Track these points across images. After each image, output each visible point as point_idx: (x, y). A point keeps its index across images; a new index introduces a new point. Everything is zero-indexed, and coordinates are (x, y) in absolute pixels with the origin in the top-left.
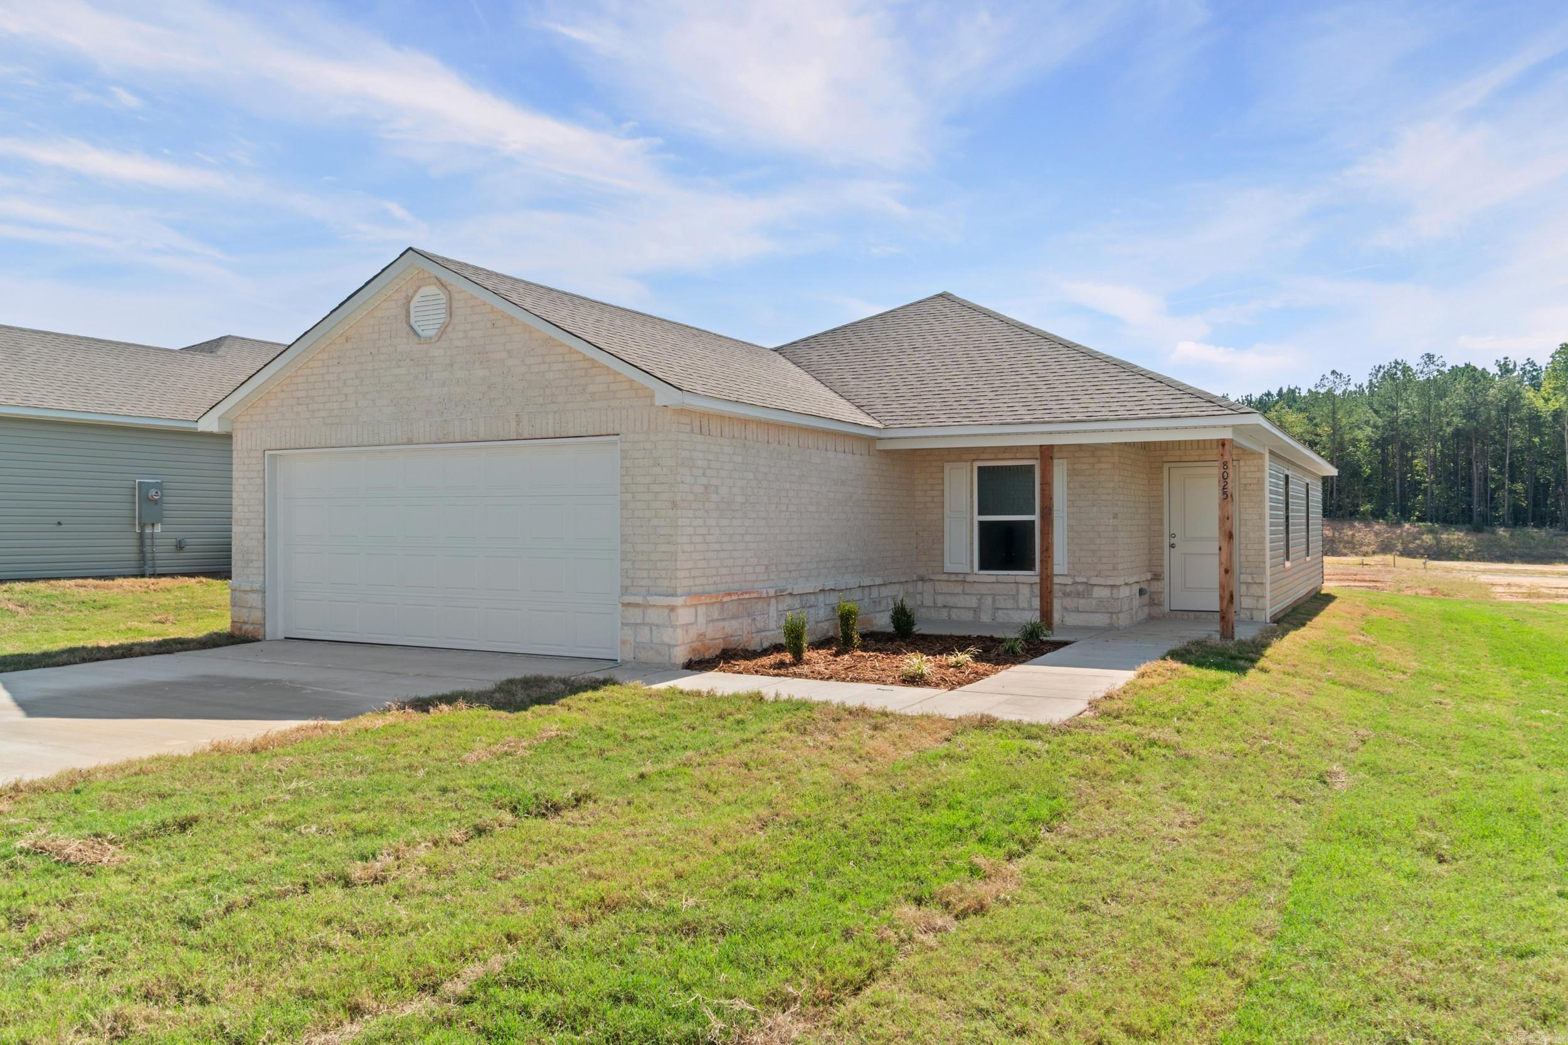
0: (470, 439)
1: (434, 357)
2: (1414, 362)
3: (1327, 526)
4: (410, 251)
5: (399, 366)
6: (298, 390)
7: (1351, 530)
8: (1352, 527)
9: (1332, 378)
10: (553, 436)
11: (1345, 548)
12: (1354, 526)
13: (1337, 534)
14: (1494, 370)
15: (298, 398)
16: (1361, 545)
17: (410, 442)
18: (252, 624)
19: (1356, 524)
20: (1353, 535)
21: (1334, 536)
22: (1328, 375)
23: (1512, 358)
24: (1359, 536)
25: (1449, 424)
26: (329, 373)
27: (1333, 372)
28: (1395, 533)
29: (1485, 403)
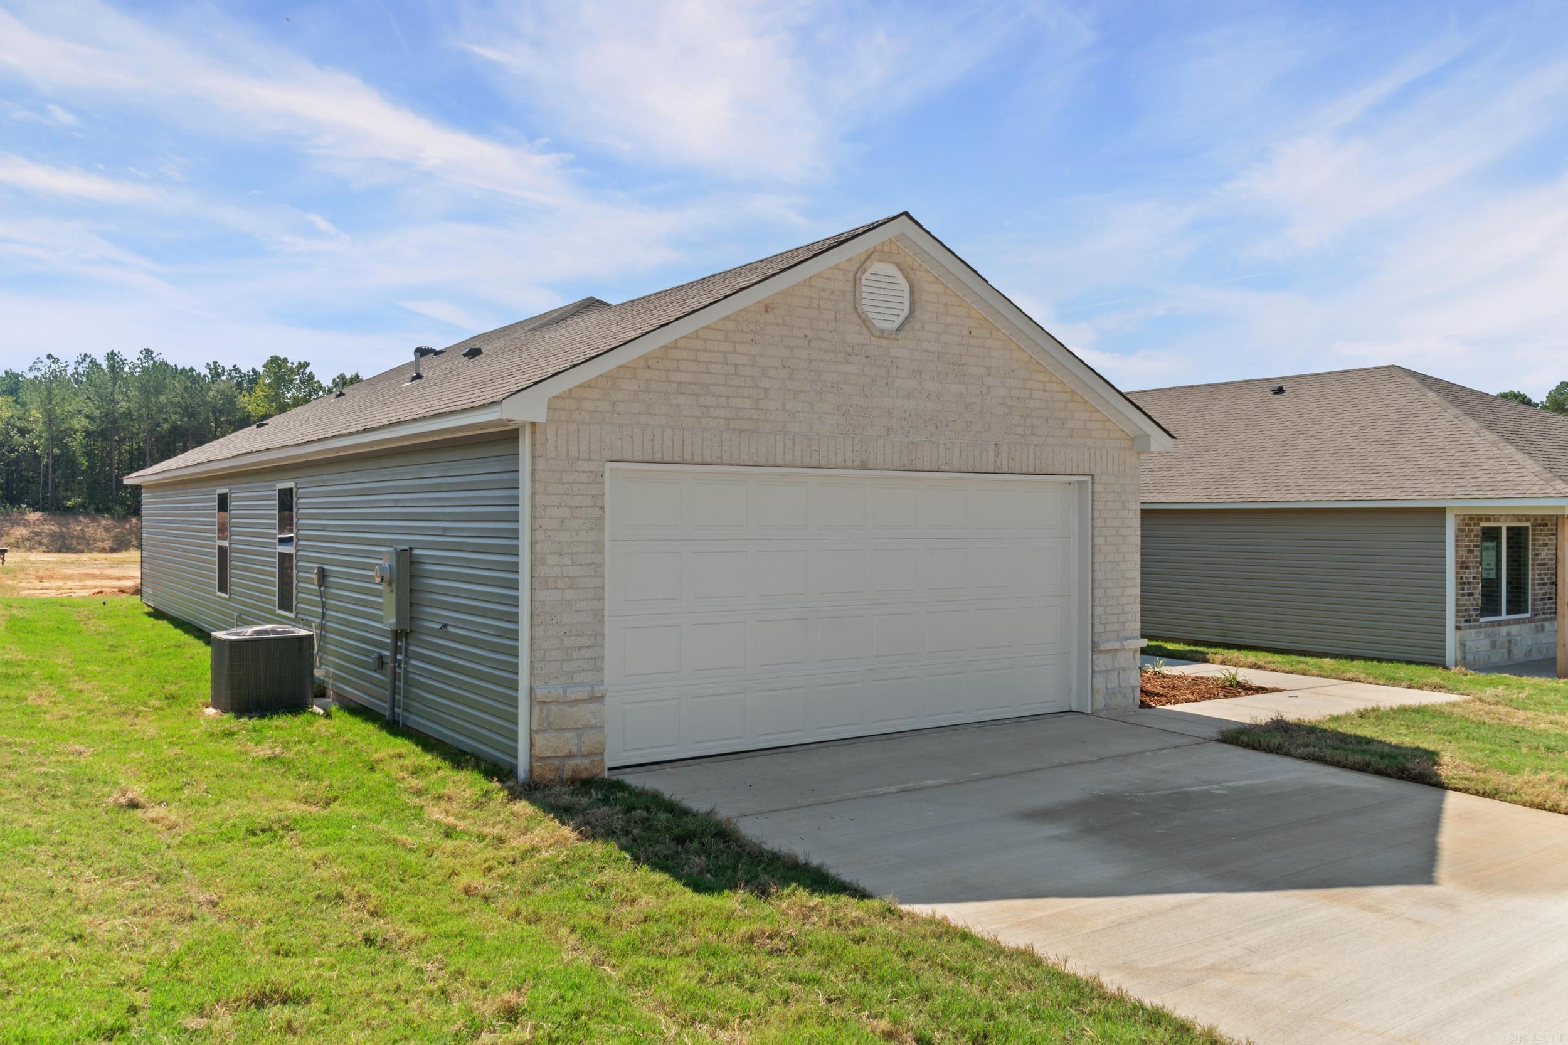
0: (943, 468)
1: (897, 358)
2: (131, 355)
3: (50, 520)
4: (904, 217)
5: (848, 362)
6: (678, 370)
7: (78, 525)
8: (79, 522)
9: (48, 362)
10: (1032, 472)
11: (79, 544)
12: (80, 521)
13: (64, 530)
14: (205, 372)
15: (680, 383)
16: (95, 541)
17: (864, 466)
18: (584, 756)
19: (81, 518)
20: (82, 530)
21: (61, 532)
22: (44, 358)
23: (220, 363)
24: (89, 531)
25: (166, 420)
26: (735, 352)
27: (49, 356)
28: (124, 528)
29: (205, 403)
